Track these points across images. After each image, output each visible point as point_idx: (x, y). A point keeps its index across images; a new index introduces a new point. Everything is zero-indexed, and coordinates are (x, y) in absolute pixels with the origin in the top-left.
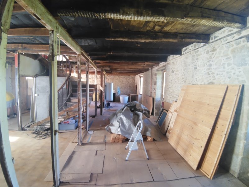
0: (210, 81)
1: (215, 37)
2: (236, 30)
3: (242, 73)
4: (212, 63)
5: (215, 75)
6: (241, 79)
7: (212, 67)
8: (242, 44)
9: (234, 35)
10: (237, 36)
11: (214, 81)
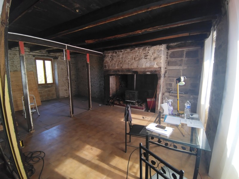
0: (14, 70)
1: (15, 49)
2: (27, 50)
3: (31, 67)
4: (15, 61)
5: (17, 67)
6: (31, 69)
7: (15, 63)
8: (31, 57)
9: (27, 52)
10: (27, 53)
11: (17, 70)
